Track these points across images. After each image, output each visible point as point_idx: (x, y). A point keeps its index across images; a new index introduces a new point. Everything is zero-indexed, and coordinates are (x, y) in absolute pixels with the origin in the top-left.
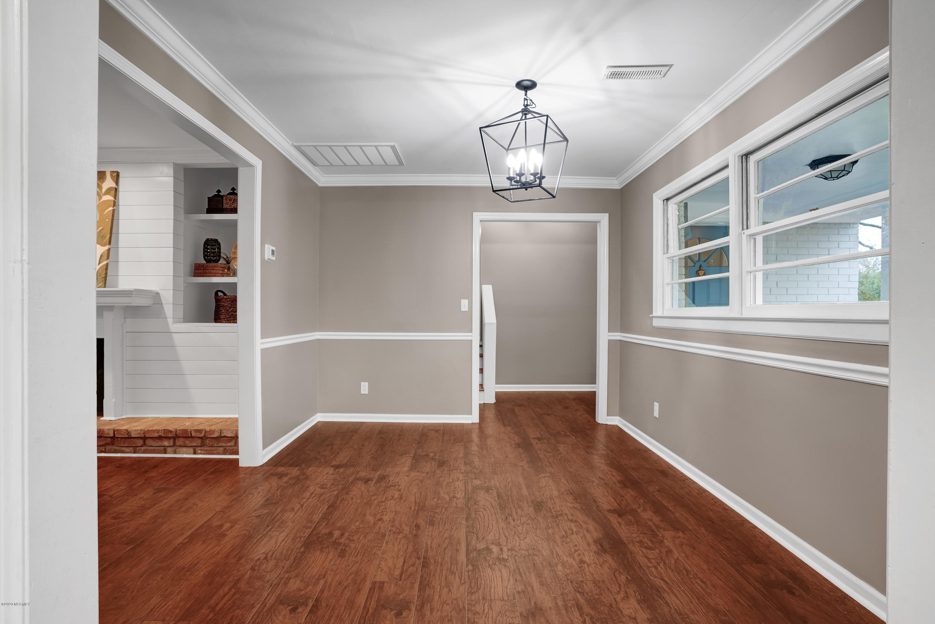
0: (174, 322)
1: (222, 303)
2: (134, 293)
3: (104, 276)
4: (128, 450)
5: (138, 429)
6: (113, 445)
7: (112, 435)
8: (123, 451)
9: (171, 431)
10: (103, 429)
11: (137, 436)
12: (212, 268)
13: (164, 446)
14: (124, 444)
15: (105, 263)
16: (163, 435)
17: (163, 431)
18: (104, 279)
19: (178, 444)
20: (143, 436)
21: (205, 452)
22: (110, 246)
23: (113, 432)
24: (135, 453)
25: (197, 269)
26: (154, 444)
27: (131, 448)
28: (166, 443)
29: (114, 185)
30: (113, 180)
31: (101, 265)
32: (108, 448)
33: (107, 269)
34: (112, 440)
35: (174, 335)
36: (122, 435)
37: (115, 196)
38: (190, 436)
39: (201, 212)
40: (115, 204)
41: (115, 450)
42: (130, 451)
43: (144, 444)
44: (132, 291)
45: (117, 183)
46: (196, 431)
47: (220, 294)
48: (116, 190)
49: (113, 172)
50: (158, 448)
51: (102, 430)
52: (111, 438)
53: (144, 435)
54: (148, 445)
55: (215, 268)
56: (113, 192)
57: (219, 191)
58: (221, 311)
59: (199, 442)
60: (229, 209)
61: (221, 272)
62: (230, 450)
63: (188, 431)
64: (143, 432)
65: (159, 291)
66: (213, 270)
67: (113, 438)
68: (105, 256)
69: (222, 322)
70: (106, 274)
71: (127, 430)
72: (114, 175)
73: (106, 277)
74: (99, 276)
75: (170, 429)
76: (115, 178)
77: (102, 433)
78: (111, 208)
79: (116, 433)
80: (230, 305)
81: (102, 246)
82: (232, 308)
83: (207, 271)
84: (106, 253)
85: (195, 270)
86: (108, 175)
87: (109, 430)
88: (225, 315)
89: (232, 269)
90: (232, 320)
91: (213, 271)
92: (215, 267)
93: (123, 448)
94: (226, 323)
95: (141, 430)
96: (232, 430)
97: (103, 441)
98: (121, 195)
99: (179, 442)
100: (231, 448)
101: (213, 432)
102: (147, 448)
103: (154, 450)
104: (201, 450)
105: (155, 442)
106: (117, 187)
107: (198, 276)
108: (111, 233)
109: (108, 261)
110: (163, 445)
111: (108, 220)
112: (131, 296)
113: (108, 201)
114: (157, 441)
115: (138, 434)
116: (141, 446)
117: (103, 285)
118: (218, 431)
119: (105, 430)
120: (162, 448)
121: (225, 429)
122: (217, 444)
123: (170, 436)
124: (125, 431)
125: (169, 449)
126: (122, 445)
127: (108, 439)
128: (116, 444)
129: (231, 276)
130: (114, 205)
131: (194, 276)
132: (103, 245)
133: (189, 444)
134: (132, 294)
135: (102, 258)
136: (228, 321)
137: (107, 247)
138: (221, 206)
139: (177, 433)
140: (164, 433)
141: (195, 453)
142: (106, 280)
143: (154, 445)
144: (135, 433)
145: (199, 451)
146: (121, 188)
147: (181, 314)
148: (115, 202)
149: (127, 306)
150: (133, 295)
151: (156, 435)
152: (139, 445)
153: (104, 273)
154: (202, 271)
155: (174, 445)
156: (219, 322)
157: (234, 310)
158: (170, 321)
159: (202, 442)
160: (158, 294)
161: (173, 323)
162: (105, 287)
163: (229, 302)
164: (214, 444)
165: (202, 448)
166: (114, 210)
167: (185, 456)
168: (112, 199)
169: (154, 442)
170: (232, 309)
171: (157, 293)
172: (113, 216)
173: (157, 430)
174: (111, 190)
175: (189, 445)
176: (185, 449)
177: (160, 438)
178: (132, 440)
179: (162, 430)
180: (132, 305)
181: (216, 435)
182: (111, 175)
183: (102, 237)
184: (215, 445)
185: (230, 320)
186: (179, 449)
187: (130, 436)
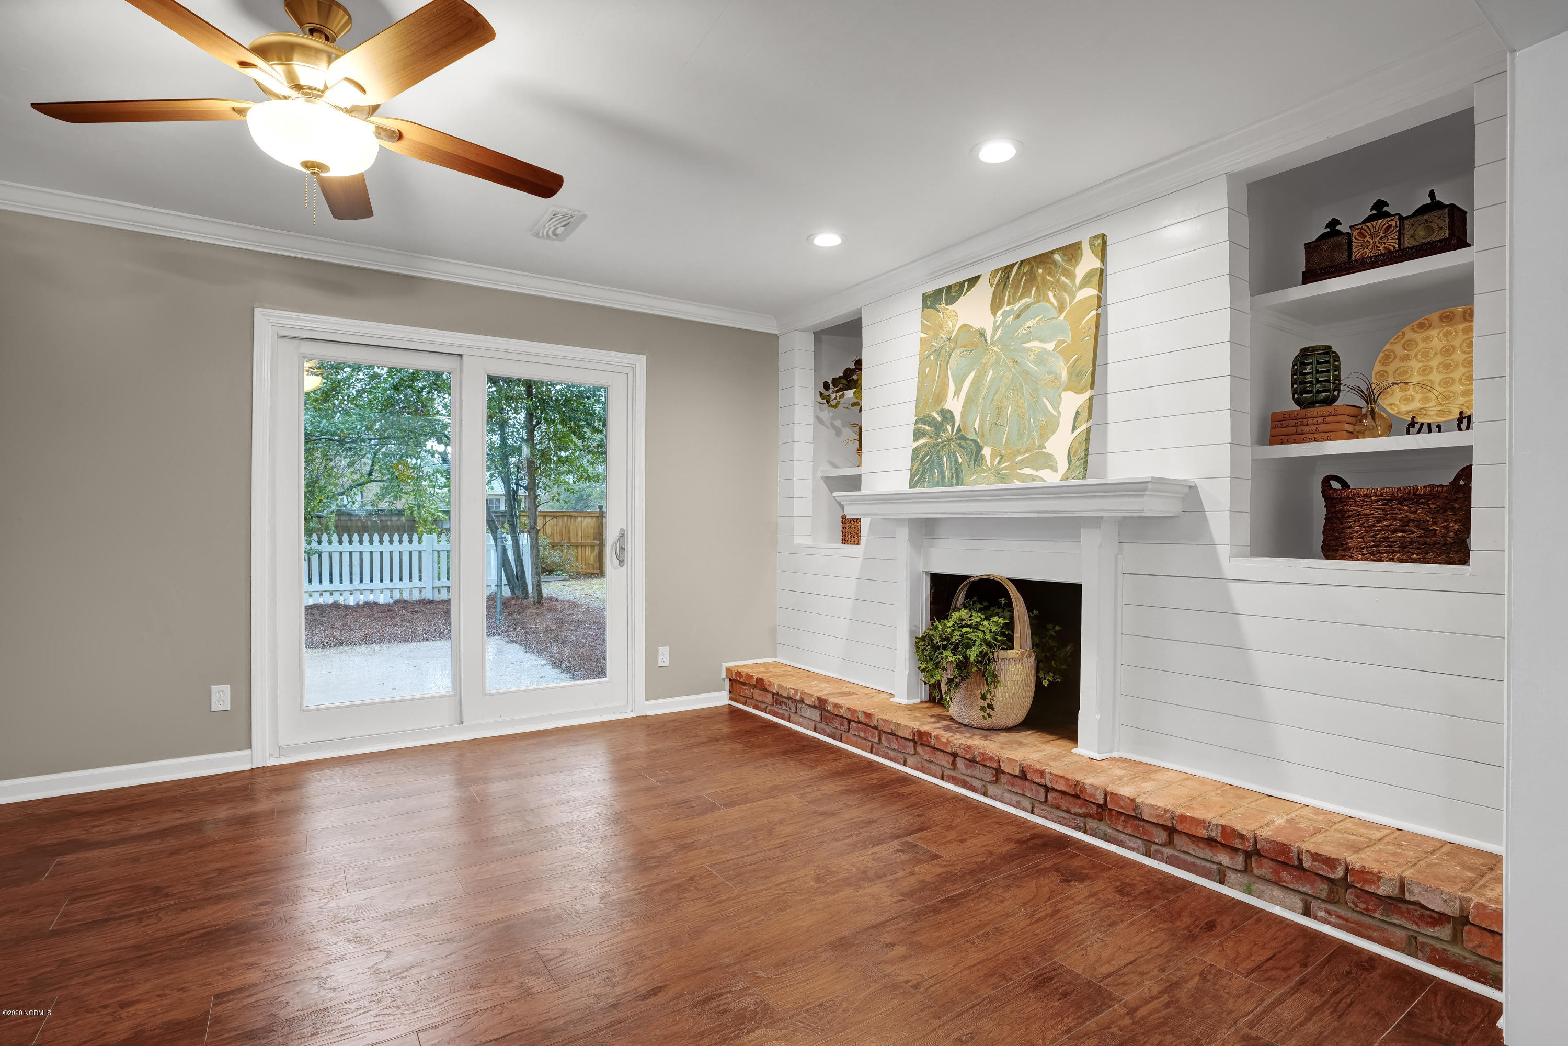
0: (1233, 556)
1: (1352, 508)
2: (1150, 486)
3: (1083, 454)
4: (1132, 844)
5: (1159, 804)
6: (1101, 820)
7: (1101, 801)
8: (1121, 841)
9: (1242, 837)
10: (1083, 783)
11: (1155, 821)
12: (1321, 419)
13: (1220, 864)
14: (1125, 827)
15: (1084, 427)
16: (1219, 839)
17: (1220, 828)
18: (1083, 460)
19: (1256, 871)
20: (1170, 825)
21: (1342, 922)
22: (1093, 392)
23: (1102, 796)
24: (1147, 854)
25: (1277, 427)
26: (1192, 848)
27: (1140, 842)
28: (1224, 858)
29: (1097, 264)
30: (1096, 255)
31: (1077, 432)
32: (1092, 823)
33: (1087, 440)
34: (1100, 810)
35: (1232, 585)
36: (1123, 808)
37: (1101, 287)
38: (1296, 864)
39: (1289, 284)
40: (1101, 302)
41: (1106, 835)
42: (1135, 846)
43: (1169, 843)
44: (1147, 482)
45: (1103, 258)
46: (1316, 857)
47: (1335, 485)
48: (1102, 273)
49: (1094, 237)
50: (1203, 863)
51: (1081, 785)
52: (1099, 806)
53: (1173, 823)
54: (1178, 848)
55: (1329, 419)
56: (1096, 279)
57: (1334, 223)
58: (1350, 527)
59: (1323, 889)
60: (1371, 257)
61: (1349, 428)
62: (1434, 949)
63: (1290, 851)
64: (1168, 815)
65: (1196, 481)
66: (1324, 423)
67: (1103, 807)
68: (1084, 415)
69: (1351, 558)
70: (1087, 450)
71: (1133, 800)
72: (1096, 244)
73: (1087, 456)
74: (1074, 455)
75: (1238, 829)
76: (1100, 248)
77: (1080, 789)
78: (1094, 313)
79: (1108, 798)
80: (1380, 512)
81: (1079, 393)
82: (1386, 520)
83: (1307, 429)
84: (1087, 405)
85: (1272, 428)
86: (1086, 247)
87: (1096, 788)
88: (1362, 538)
89: (1382, 417)
90: (1387, 552)
91: (1322, 428)
92: (1329, 416)
93: (1123, 836)
94: (1366, 560)
95: (1166, 811)
96: (1449, 894)
97: (1081, 807)
98: (1110, 281)
99: (1263, 869)
100: (1438, 945)
101: (1375, 878)
102: (1177, 854)
103: (1194, 864)
104: (1329, 913)
105: (1197, 846)
106: (1103, 267)
107: (1282, 443)
108: (1094, 365)
109: (1090, 424)
110: (1215, 859)
111: (1089, 340)
112: (1142, 495)
113: (1087, 299)
114: (1201, 845)
115: (1158, 816)
116: (1163, 845)
117: (1082, 474)
118: (1391, 880)
119: (1087, 787)
120: (1214, 867)
121: (1419, 884)
122: (1382, 915)
123: (1239, 846)
124: (1129, 801)
125: (1231, 877)
126: (1121, 829)
127: (1092, 805)
128: (1108, 821)
129: (1380, 436)
130: (1099, 307)
131: (1271, 444)
132: (1080, 391)
133: (1291, 882)
134: (1145, 490)
135: (1080, 418)
136: (1373, 554)
137: (1087, 395)
138: (1346, 255)
139: (1259, 846)
140: (1222, 833)
141: (1307, 912)
142: (1086, 462)
143: (1193, 853)
144: (1152, 812)
145: (1321, 914)
146: (1110, 270)
147: (1245, 537)
148: (1099, 298)
149: (1125, 517)
150: (1147, 492)
151: (1203, 833)
152: (1157, 841)
153: (1083, 447)
154: (1292, 430)
155: (1247, 870)
156: (1342, 558)
157: (1392, 525)
158: (1223, 552)
159: (1331, 892)
160: (1193, 488)
161: (1230, 557)
162: (1085, 477)
163: (1374, 505)
164: (1375, 911)
165: (1331, 907)
166: (1098, 316)
167: (1277, 910)
168: (1096, 292)
169: (1192, 846)
170: (1385, 523)
171: (1191, 487)
172: (1097, 328)
173: (1203, 821)
174: (1092, 276)
175: (1291, 886)
176: (1277, 892)
177: (1210, 842)
178: (1142, 823)
179: (1217, 825)
180: (1144, 514)
181: (1385, 889)
182: (1092, 246)
183: (1077, 375)
184: (1376, 915)
185: (1380, 552)
186: (1257, 886)
187: (1139, 816)
